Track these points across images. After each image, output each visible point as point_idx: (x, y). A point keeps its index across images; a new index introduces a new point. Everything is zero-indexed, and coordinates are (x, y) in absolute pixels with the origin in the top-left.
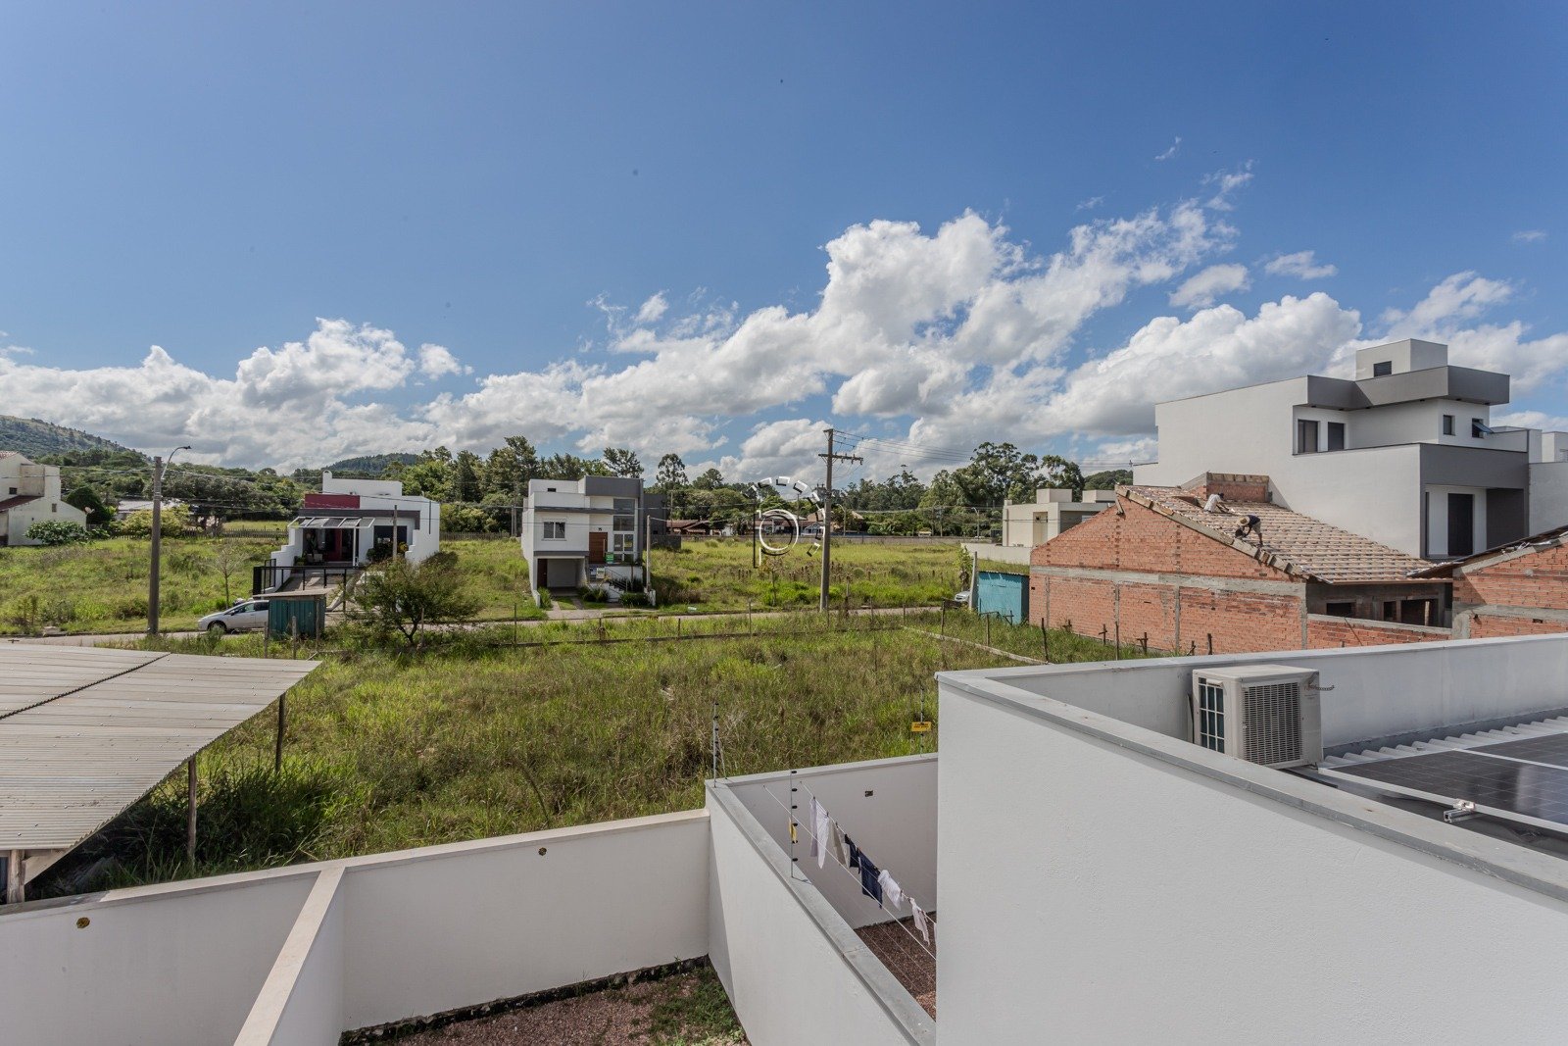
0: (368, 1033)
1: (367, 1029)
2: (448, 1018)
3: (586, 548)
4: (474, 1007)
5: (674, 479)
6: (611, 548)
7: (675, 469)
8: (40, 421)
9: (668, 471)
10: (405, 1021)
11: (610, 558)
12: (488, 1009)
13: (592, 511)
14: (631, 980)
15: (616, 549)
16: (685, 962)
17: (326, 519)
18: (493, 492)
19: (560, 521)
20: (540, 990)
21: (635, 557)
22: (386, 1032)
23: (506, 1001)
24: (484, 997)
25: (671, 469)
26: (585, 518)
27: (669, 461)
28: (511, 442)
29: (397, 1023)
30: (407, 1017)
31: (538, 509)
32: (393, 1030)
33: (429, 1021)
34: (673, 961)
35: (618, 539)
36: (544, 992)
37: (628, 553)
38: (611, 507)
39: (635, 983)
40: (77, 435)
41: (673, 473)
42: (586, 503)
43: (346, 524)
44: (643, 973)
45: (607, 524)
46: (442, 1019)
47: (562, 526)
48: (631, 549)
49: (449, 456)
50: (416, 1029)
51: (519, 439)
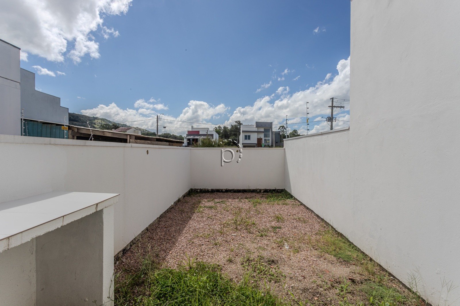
0: (196, 190)
1: (196, 189)
2: (215, 191)
3: (256, 142)
4: (221, 189)
5: (283, 133)
6: (263, 143)
7: (283, 130)
8: (138, 128)
9: (281, 131)
10: (204, 189)
11: (263, 145)
12: (224, 191)
13: (258, 132)
14: (262, 191)
15: (265, 143)
16: (278, 190)
17: (192, 137)
18: (232, 136)
19: (249, 135)
20: (237, 189)
21: (270, 145)
22: (200, 191)
23: (229, 190)
24: (224, 188)
25: (282, 130)
26: (256, 134)
27: (281, 128)
28: (236, 122)
29: (203, 189)
30: (205, 188)
31: (243, 131)
32: (202, 191)
33: (210, 191)
34: (274, 189)
35: (265, 140)
36: (238, 189)
37: (268, 144)
38: (263, 131)
39: (263, 192)
40: (144, 130)
41: (283, 131)
42: (256, 129)
43: (196, 137)
44: (265, 190)
45: (262, 136)
46: (213, 191)
47: (249, 136)
48: (269, 143)
49: (221, 128)
50: (207, 191)
51: (238, 121)
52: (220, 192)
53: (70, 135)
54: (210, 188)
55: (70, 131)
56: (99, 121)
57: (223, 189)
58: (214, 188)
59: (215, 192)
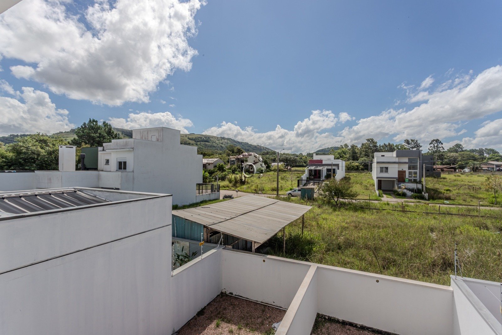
0: (324, 316)
3: (397, 176)
5: (437, 149)
6: (407, 176)
9: (434, 146)
10: (334, 318)
11: (407, 180)
12: (359, 326)
13: (399, 163)
15: (409, 177)
17: (314, 167)
18: (362, 157)
21: (418, 180)
22: (329, 318)
23: (365, 327)
24: (360, 322)
26: (397, 165)
27: (435, 142)
28: (368, 140)
31: (378, 163)
32: (331, 319)
33: (341, 321)
35: (410, 173)
36: (379, 330)
38: (407, 161)
41: (437, 146)
42: (397, 160)
43: (319, 168)
45: (405, 168)
46: (345, 323)
47: (387, 168)
48: (416, 177)
49: (348, 146)
50: (337, 322)
51: (371, 139)
52: (354, 327)
53: (205, 232)
54: (341, 318)
55: (205, 229)
56: (226, 141)
57: (357, 324)
58: (347, 319)
59: (347, 325)
